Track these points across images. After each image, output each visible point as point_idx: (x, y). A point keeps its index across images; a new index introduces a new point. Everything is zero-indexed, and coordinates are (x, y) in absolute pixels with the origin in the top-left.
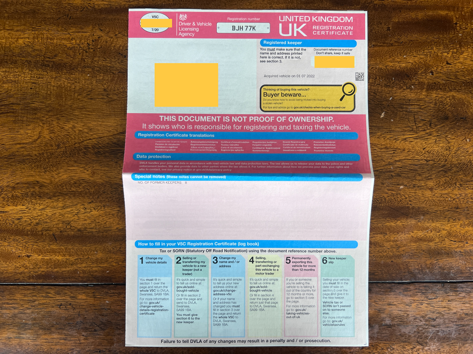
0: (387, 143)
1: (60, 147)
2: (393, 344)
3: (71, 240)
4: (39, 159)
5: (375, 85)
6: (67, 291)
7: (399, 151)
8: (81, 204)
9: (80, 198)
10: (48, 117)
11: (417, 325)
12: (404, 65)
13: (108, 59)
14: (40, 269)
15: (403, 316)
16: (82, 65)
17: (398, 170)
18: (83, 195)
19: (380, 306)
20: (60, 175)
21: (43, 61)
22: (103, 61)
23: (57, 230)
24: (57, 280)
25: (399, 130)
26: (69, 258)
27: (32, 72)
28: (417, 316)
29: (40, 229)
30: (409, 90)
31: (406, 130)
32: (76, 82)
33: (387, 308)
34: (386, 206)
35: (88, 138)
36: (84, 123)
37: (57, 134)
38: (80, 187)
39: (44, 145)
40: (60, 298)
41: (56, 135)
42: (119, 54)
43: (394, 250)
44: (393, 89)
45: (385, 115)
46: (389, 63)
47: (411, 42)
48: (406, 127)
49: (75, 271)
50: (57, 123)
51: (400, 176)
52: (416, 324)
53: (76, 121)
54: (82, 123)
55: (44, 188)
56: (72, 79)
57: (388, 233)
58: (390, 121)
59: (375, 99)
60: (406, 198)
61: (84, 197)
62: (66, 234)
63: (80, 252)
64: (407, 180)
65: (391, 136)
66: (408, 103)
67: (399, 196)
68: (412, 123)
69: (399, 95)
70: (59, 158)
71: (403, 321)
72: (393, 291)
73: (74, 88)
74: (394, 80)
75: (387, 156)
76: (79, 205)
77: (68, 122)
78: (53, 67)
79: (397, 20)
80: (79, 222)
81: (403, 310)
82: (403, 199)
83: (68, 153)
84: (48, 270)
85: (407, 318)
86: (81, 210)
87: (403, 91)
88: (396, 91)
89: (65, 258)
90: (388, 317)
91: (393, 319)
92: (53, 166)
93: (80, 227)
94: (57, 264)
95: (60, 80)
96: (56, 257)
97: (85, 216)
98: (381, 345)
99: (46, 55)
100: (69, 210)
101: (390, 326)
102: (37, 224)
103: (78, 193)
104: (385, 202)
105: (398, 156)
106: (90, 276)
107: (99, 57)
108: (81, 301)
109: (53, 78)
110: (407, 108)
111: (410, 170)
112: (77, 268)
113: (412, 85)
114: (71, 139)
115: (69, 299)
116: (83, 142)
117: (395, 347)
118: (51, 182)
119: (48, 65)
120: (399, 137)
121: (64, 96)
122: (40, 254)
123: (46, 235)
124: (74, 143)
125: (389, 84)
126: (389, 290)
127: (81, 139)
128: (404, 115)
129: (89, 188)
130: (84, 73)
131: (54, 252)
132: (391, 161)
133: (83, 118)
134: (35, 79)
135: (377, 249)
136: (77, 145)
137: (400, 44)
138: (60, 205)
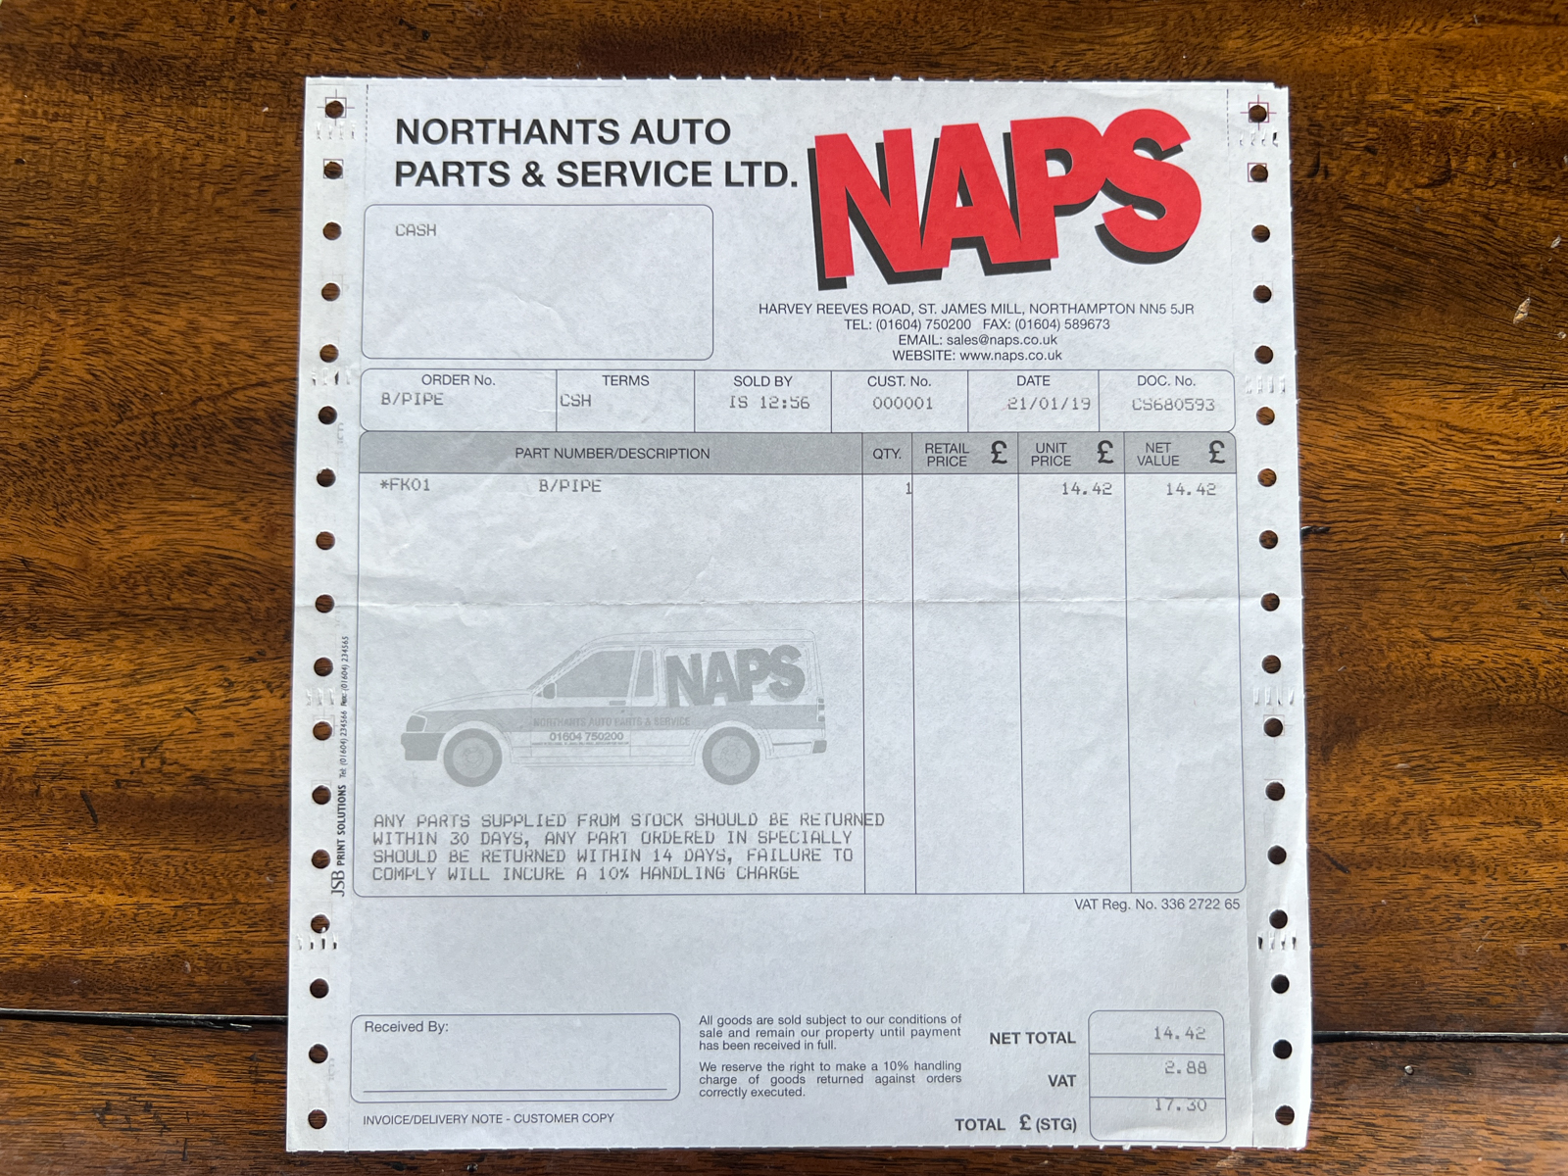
0: (1541, 433)
1: (129, 414)
3: (161, 823)
4: (35, 463)
5: (1491, 184)
6: (131, 1050)
8: (214, 665)
9: (210, 636)
10: (81, 283)
13: (349, 44)
14: (22, 946)
16: (241, 67)
18: (220, 625)
19: (1512, 1142)
20: (126, 534)
21: (74, 47)
22: (332, 50)
23: (102, 777)
24: (91, 996)
26: (149, 900)
27: (29, 92)
29: (25, 770)
32: (211, 138)
35: (254, 379)
36: (239, 312)
37: (120, 356)
38: (212, 590)
39: (62, 406)
40: (106, 1080)
41: (115, 361)
42: (401, 22)
49: (175, 961)
50: (124, 309)
53: (202, 306)
54: (229, 312)
55: (53, 591)
56: (193, 124)
57: (1546, 821)
58: (1554, 337)
61: (224, 632)
62: (141, 796)
63: (199, 877)
70: (122, 462)
73: (199, 160)
75: (1541, 485)
76: (201, 670)
77: (169, 305)
78: (114, 72)
80: (200, 744)
83: (165, 440)
84: (56, 950)
86: (210, 690)
89: (130, 901)
92: (97, 495)
93: (205, 763)
94: (101, 928)
95: (143, 127)
96: (94, 896)
97: (228, 718)
99: (90, 23)
100: (158, 687)
102: (17, 747)
103: (201, 614)
104: (1535, 684)
106: (239, 984)
107: (314, 34)
108: (194, 1094)
109: (112, 119)
112: (181, 947)
114: (180, 382)
115: (143, 1084)
116: (229, 393)
118: (85, 566)
119: (95, 64)
121: (154, 197)
122: (24, 879)
123: (50, 796)
124: (190, 400)
125: (1547, 182)
126: (1551, 1072)
127: (224, 381)
129: (247, 593)
130: (247, 101)
131: (83, 871)
133: (233, 294)
134: (39, 121)
135: (1501, 889)
136: (203, 408)
138: (121, 664)
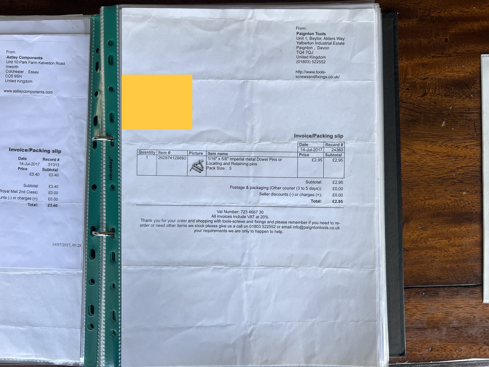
2: (461, 346)
7: (461, 158)
11: (483, 327)
12: (463, 74)
15: (470, 318)
17: (460, 177)
25: (460, 138)
28: (483, 317)
30: (468, 99)
31: (467, 138)
33: (454, 311)
34: (450, 212)
43: (460, 254)
44: (453, 98)
45: (447, 124)
46: (448, 73)
47: (469, 52)
48: (467, 135)
51: (462, 182)
52: (483, 325)
59: (436, 108)
60: (469, 204)
64: (469, 186)
65: (452, 144)
66: (468, 112)
67: (462, 202)
68: (473, 131)
69: (458, 103)
71: (470, 323)
72: (460, 295)
74: (454, 89)
79: (454, 31)
81: (470, 312)
82: (466, 205)
85: (473, 320)
87: (462, 100)
88: (455, 100)
90: (455, 320)
91: (460, 322)
98: (449, 347)
101: (457, 328)
105: (460, 163)
110: (467, 116)
111: (472, 176)
113: (471, 93)
117: (462, 348)
120: (460, 144)
128: (465, 123)
132: (454, 168)
137: (458, 54)
